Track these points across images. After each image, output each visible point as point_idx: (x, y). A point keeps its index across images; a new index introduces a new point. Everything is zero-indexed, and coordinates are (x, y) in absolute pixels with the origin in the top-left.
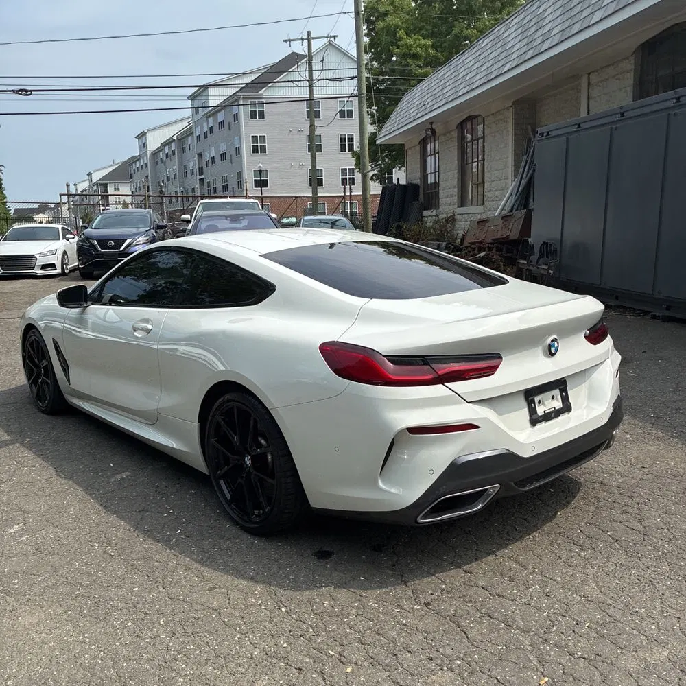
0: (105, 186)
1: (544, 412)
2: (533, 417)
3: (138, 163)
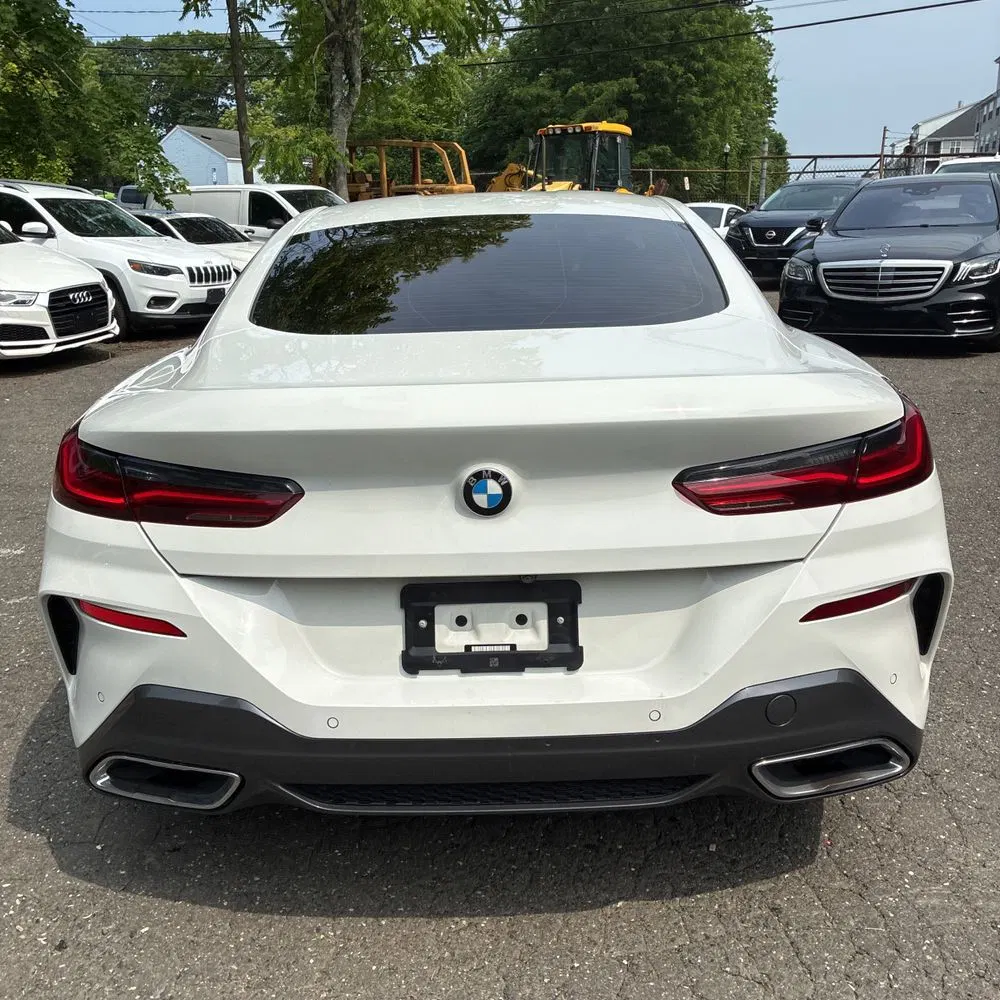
0: (937, 144)
1: (468, 648)
2: (414, 652)
3: (992, 104)
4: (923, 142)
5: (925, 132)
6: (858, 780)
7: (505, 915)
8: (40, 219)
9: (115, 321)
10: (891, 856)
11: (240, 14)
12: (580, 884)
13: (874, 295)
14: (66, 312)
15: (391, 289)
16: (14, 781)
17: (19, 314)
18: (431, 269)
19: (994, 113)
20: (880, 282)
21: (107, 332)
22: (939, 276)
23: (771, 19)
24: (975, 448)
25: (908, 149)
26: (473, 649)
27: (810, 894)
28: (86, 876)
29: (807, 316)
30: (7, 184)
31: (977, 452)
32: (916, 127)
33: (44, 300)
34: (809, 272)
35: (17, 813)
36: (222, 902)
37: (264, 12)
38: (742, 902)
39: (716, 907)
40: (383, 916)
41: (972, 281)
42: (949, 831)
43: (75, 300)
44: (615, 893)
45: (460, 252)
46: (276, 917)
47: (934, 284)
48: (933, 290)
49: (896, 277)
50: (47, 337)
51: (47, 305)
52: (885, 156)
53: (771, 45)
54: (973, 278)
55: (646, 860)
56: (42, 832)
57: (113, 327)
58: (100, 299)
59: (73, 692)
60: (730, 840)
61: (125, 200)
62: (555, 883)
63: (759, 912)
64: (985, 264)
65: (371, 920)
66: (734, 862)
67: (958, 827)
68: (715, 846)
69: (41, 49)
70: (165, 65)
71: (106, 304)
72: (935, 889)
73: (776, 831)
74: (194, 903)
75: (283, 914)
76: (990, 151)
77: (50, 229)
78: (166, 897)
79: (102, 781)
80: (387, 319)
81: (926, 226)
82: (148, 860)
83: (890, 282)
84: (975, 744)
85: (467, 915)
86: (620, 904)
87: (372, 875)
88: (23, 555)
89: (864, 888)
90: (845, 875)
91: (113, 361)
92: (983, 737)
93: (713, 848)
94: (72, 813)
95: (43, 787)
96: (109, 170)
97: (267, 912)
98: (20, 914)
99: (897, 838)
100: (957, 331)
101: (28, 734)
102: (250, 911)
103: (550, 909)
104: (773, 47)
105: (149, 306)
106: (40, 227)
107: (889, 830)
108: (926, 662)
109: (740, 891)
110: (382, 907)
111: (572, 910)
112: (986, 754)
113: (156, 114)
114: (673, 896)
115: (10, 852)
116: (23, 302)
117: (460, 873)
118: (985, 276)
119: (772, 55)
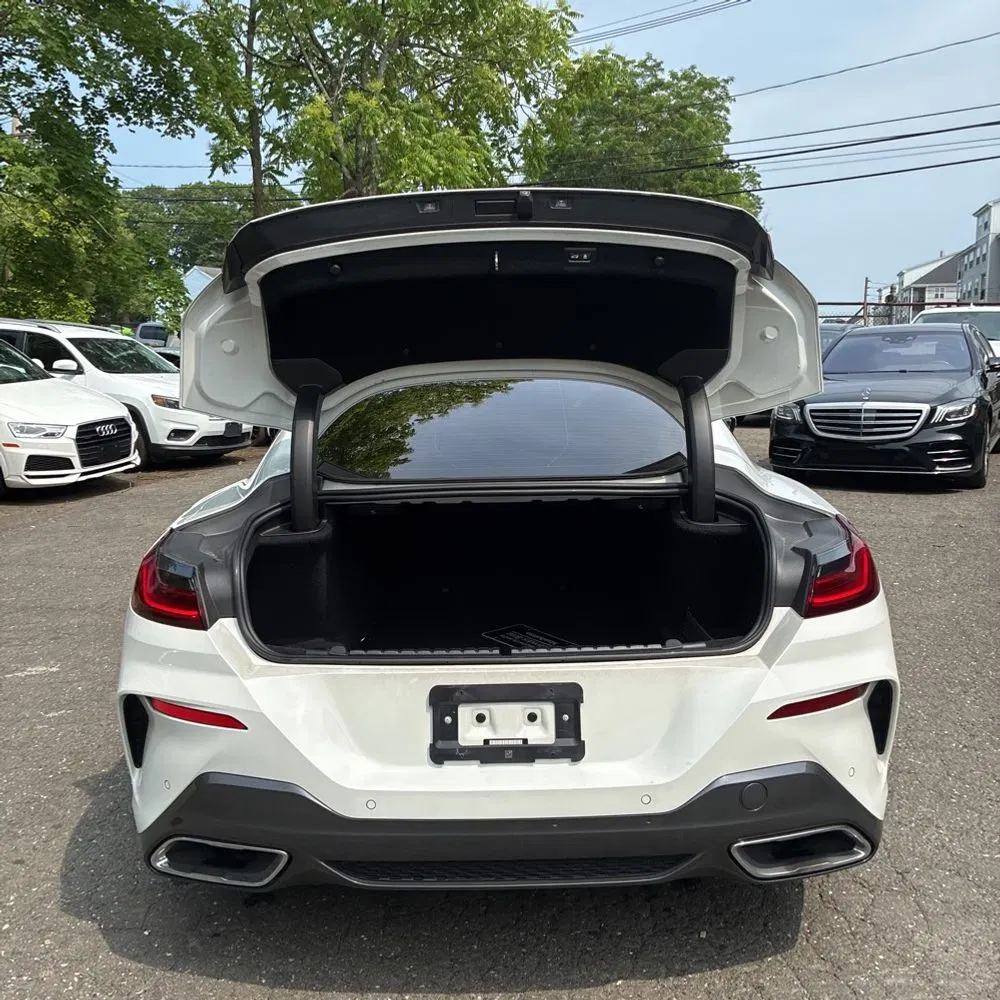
0: (922, 291)
1: (486, 742)
2: (440, 744)
3: (972, 255)
4: (908, 289)
5: (910, 279)
6: (826, 864)
7: (517, 992)
8: (70, 356)
9: (137, 452)
10: (864, 942)
11: (264, 171)
12: (583, 966)
13: (858, 434)
14: (92, 444)
15: (408, 431)
16: (64, 876)
17: (48, 447)
18: (443, 412)
19: (975, 262)
20: (863, 422)
21: (129, 463)
22: (918, 418)
23: (759, 176)
24: (954, 578)
25: (889, 298)
26: (491, 743)
27: (790, 975)
28: (135, 958)
29: (796, 453)
30: (41, 324)
31: (955, 582)
32: (901, 274)
33: (72, 432)
34: (796, 412)
35: (69, 904)
36: (261, 979)
37: (286, 169)
38: (729, 980)
39: (706, 985)
40: (408, 992)
41: (950, 423)
42: (916, 921)
43: (101, 432)
44: (615, 973)
45: (469, 398)
46: (310, 993)
47: (913, 425)
48: (913, 430)
49: (878, 418)
50: (73, 468)
51: (74, 437)
52: (868, 304)
53: (760, 199)
54: (949, 420)
55: (643, 944)
56: (94, 919)
57: (135, 459)
58: (125, 432)
59: (137, 781)
60: (719, 929)
61: (143, 336)
62: (561, 964)
63: (744, 990)
64: (960, 408)
65: (395, 995)
66: (722, 947)
67: (925, 918)
68: (705, 933)
69: (79, 202)
70: (187, 213)
71: (130, 436)
72: (901, 971)
73: (761, 921)
74: (236, 980)
75: (316, 990)
76: (966, 301)
77: (79, 366)
78: (209, 976)
79: (162, 863)
80: (405, 460)
81: (905, 371)
82: (191, 945)
83: (872, 422)
84: (943, 846)
85: (481, 992)
86: (619, 982)
87: (396, 957)
88: (58, 672)
89: (838, 969)
90: (823, 959)
91: (133, 490)
92: (951, 841)
93: (703, 935)
94: (120, 902)
95: (92, 881)
96: (128, 307)
97: (301, 989)
98: (78, 990)
99: (871, 927)
100: (938, 468)
101: (74, 834)
102: (286, 988)
103: (556, 987)
104: (762, 201)
105: (169, 438)
106: (70, 364)
107: (863, 920)
108: (884, 760)
109: (727, 973)
110: (405, 984)
111: (576, 988)
112: (952, 855)
113: (175, 255)
114: (667, 976)
115: (66, 937)
116: (53, 435)
117: (475, 955)
118: (962, 418)
119: (761, 208)
